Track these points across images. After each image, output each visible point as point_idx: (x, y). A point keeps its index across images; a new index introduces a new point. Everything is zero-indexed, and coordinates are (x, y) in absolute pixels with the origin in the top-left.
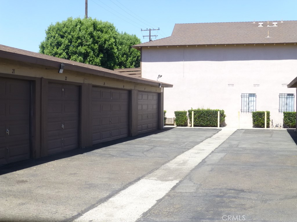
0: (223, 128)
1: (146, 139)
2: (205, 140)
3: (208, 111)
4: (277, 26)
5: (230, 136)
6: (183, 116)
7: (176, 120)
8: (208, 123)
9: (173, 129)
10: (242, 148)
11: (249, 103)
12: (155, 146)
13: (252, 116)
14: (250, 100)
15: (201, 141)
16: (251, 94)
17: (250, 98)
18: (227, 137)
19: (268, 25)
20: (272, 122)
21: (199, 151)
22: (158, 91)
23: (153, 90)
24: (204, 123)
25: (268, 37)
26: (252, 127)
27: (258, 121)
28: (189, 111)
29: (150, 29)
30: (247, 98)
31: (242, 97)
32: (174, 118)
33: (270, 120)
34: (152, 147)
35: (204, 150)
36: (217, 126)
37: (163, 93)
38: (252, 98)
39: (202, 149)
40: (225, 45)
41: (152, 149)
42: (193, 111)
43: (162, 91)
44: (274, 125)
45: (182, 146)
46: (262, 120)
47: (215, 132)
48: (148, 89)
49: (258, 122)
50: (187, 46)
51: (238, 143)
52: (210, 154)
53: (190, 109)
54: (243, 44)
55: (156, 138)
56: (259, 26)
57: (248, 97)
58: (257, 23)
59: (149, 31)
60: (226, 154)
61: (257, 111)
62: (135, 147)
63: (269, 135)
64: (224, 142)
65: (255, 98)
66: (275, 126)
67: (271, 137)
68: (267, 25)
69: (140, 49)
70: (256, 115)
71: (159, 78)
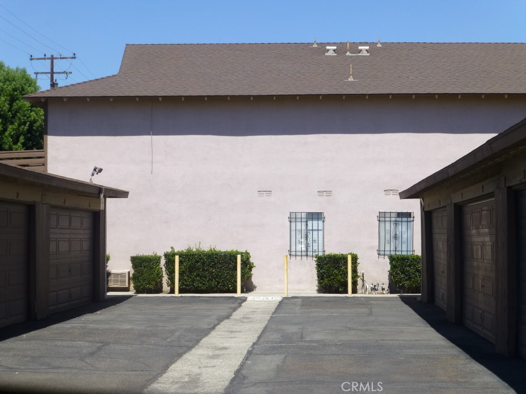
0: (250, 296)
1: (73, 325)
2: (218, 324)
3: (213, 254)
4: (369, 54)
5: (274, 313)
6: (152, 268)
7: (135, 278)
8: (214, 283)
9: (130, 300)
10: (315, 342)
11: (307, 235)
12: (105, 344)
13: (314, 264)
14: (310, 227)
15: (210, 327)
16: (312, 214)
17: (310, 223)
18: (268, 317)
19: (348, 52)
20: (363, 280)
21: (217, 352)
22: (94, 207)
23: (84, 203)
24: (204, 284)
25: (349, 80)
26: (316, 292)
27: (329, 276)
28: (166, 255)
29: (52, 56)
30: (304, 224)
31: (290, 222)
32: (129, 273)
33: (359, 274)
34: (99, 345)
35: (225, 348)
36: (235, 292)
37: (105, 211)
38: (315, 223)
39: (221, 345)
40: (252, 99)
41: (99, 349)
42: (177, 254)
43: (102, 208)
44: (368, 286)
45: (169, 340)
46: (341, 275)
47: (233, 306)
48: (71, 202)
49: (330, 281)
50: (160, 98)
51: (300, 330)
52: (246, 358)
53: (169, 250)
54: (294, 96)
55: (98, 322)
56: (326, 54)
57: (305, 220)
58: (322, 47)
59: (50, 60)
60: (283, 356)
61: (327, 253)
62: (56, 346)
63: (365, 310)
64: (266, 328)
65: (320, 222)
66: (369, 289)
67: (370, 314)
68: (346, 52)
69: (44, 103)
70: (326, 264)
71: (95, 175)
